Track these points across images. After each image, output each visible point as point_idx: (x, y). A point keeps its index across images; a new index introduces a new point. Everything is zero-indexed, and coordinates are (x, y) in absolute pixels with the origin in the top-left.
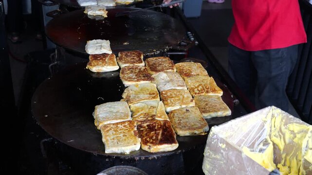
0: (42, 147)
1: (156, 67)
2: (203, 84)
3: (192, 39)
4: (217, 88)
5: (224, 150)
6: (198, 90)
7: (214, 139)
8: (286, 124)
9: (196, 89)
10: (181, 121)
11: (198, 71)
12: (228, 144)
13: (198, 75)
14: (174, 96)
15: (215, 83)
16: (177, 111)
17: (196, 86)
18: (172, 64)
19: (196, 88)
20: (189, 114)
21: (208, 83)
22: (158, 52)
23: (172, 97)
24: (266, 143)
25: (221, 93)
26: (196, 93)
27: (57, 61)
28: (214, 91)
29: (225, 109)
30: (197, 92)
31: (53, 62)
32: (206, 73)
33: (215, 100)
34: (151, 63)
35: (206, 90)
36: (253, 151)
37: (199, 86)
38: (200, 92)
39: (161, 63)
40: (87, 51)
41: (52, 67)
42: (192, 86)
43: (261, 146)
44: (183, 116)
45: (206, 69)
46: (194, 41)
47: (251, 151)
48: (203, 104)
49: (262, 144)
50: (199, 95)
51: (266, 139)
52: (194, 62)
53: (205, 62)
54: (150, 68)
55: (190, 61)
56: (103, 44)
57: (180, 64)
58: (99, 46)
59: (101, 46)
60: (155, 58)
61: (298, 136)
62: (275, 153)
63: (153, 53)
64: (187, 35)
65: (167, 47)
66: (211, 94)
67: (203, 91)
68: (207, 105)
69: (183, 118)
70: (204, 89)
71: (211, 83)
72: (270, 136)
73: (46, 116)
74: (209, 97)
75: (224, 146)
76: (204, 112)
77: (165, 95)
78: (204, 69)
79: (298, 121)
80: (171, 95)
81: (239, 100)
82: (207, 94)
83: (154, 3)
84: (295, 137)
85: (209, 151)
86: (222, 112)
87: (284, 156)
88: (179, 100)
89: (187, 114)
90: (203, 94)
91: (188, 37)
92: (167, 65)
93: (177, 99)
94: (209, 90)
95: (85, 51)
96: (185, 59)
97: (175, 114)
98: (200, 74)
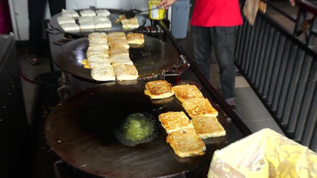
0: (56, 168)
1: (155, 91)
2: (200, 105)
3: (185, 62)
4: (213, 109)
5: (228, 174)
6: (196, 112)
7: (218, 163)
8: (280, 145)
9: (194, 111)
10: (181, 143)
11: (194, 94)
12: (231, 168)
13: (194, 97)
14: (172, 118)
15: (210, 104)
16: (175, 134)
17: (194, 108)
18: (170, 87)
19: (193, 109)
20: (186, 135)
21: (204, 104)
22: (156, 76)
23: (171, 120)
24: (262, 163)
25: (216, 114)
26: (194, 115)
27: (65, 85)
28: (210, 112)
29: (220, 130)
30: (195, 113)
31: (62, 86)
32: (201, 94)
33: (211, 122)
34: (151, 87)
35: (202, 111)
36: (251, 170)
37: (196, 107)
38: (198, 113)
39: (159, 86)
40: (93, 77)
41: (60, 90)
42: (190, 108)
43: (258, 166)
44: (181, 137)
45: (201, 91)
46: (186, 64)
47: (249, 170)
48: (200, 125)
49: (259, 164)
50: (197, 116)
51: (262, 159)
52: (190, 84)
53: (198, 84)
54: (151, 92)
55: (186, 84)
56: (107, 70)
57: (177, 87)
58: (104, 72)
59: (105, 72)
60: (154, 82)
61: (292, 156)
62: (270, 171)
63: (151, 77)
64: (180, 58)
65: (164, 71)
66: (207, 115)
67: (200, 112)
68: (203, 126)
69: (181, 140)
70: (201, 111)
71: (206, 105)
72: (265, 155)
73: (59, 141)
74: (206, 118)
75: (228, 170)
76: (200, 133)
77: (164, 119)
78: (199, 91)
79: (292, 143)
80: (169, 118)
81: (231, 118)
82: (204, 116)
83: (148, 29)
84: (289, 156)
85: (213, 174)
86: (217, 132)
87: (278, 173)
88: (178, 122)
89: (185, 136)
90: (200, 115)
91: (181, 60)
92: (165, 88)
93: (175, 121)
94: (205, 111)
95: (91, 77)
96: (181, 81)
97: (174, 136)
98: (196, 96)
